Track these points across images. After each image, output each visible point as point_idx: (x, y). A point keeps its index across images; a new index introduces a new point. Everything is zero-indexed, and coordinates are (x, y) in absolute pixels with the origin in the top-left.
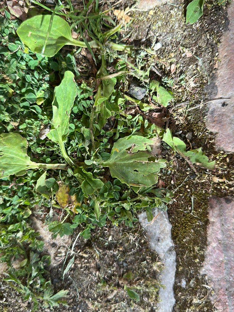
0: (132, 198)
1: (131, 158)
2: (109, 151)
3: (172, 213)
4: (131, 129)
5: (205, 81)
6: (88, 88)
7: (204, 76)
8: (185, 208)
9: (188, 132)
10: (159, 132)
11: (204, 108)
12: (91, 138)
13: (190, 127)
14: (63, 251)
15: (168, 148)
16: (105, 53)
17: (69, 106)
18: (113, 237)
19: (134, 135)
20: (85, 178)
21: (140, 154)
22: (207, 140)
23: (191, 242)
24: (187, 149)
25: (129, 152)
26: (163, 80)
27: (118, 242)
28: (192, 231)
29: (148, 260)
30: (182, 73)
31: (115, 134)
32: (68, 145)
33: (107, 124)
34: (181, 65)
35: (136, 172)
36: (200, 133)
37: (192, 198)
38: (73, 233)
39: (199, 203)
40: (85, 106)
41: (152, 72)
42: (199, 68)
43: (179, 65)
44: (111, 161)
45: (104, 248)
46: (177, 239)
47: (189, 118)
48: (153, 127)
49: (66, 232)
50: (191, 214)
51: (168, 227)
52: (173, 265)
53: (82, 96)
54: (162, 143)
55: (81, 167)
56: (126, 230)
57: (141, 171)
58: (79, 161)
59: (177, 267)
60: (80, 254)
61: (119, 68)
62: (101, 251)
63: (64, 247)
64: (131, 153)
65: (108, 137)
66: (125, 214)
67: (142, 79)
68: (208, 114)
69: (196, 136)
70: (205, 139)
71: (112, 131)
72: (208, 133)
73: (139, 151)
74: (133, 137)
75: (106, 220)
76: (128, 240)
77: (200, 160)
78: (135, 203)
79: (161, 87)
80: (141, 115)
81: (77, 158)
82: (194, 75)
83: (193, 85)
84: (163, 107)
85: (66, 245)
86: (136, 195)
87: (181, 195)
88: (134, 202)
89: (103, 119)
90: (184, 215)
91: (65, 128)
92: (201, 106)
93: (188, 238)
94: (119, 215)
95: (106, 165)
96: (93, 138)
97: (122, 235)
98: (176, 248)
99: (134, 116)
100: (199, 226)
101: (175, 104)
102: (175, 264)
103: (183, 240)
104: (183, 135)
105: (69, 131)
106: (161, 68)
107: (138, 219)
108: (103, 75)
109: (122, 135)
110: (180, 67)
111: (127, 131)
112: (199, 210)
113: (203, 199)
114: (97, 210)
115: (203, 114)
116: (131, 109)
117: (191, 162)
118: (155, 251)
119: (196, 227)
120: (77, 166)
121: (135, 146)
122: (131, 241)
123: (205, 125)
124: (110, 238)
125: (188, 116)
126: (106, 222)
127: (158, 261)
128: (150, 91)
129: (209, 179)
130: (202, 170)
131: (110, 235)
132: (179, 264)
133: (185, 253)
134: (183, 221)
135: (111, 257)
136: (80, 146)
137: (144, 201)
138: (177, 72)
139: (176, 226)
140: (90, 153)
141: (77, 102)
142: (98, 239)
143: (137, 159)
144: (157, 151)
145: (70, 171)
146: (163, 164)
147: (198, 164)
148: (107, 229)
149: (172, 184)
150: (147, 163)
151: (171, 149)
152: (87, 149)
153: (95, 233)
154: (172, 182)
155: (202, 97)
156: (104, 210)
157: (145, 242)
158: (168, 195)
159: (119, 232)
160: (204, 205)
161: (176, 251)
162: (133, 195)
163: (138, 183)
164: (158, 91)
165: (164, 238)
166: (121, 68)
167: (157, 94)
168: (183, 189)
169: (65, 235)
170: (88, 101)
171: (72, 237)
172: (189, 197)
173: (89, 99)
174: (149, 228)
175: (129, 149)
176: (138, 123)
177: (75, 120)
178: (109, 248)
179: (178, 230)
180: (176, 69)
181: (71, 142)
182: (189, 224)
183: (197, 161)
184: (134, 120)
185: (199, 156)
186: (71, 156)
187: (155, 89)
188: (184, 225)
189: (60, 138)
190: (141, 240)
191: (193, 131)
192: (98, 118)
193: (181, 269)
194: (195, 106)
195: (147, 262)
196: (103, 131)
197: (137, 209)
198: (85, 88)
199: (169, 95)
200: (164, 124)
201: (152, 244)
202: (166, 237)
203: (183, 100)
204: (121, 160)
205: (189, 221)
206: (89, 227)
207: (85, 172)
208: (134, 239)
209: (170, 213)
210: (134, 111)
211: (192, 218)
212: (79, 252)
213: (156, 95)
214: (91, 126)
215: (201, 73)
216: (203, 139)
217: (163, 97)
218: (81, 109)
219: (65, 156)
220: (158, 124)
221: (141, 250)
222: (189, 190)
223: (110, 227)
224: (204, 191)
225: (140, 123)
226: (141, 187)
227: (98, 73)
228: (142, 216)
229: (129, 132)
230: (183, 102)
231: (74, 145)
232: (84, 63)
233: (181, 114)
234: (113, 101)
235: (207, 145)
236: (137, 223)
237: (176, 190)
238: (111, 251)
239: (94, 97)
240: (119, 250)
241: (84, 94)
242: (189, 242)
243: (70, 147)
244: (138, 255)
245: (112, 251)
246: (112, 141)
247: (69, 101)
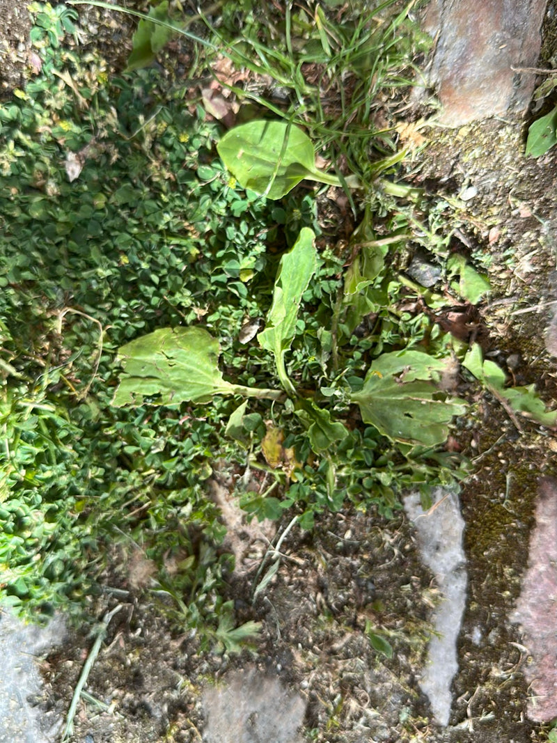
0: (396, 465)
1: (402, 392)
2: (363, 374)
3: (469, 501)
4: (406, 339)
5: (550, 263)
6: (336, 259)
7: (549, 254)
8: (492, 494)
9: (511, 353)
10: (457, 348)
11: (544, 313)
12: (332, 348)
13: (515, 345)
14: (259, 548)
15: (471, 379)
16: (373, 200)
17: (300, 289)
18: (353, 532)
19: (411, 349)
20: (315, 419)
21: (419, 385)
22: (545, 372)
23: (498, 559)
24: (508, 385)
25: (398, 380)
26: (473, 255)
27: (360, 544)
28: (503, 537)
29: (414, 584)
30: (509, 244)
31: (375, 345)
32: (289, 357)
33: (362, 326)
34: (509, 231)
35: (407, 418)
36: (534, 358)
37: (508, 477)
38: (281, 518)
39: (519, 487)
40: (327, 289)
41: (454, 240)
42: (541, 239)
43: (504, 231)
44: (363, 394)
45: (336, 553)
46: (472, 550)
47: (516, 327)
48: (448, 337)
49: (269, 514)
50: (504, 505)
51: (459, 526)
52: (459, 599)
53: (323, 272)
54: (461, 369)
55: (309, 399)
56: (378, 523)
57: (417, 417)
58: (304, 387)
59: (468, 603)
60: (291, 557)
61: (394, 228)
62: (329, 555)
63: (262, 541)
64: (401, 382)
65: (362, 350)
66: (380, 492)
67: (436, 251)
68: (551, 323)
69: (526, 363)
70: (542, 369)
71: (369, 339)
72: (548, 358)
73: (416, 380)
74: (408, 353)
75: (344, 501)
76: (380, 542)
77: (531, 407)
78: (400, 474)
79: (470, 268)
80: (426, 315)
81: (302, 382)
82: (532, 250)
83: (527, 267)
84: (470, 305)
85: (266, 539)
86: (405, 460)
87: (488, 468)
88: (399, 472)
89: (354, 316)
90: (489, 507)
91: (289, 326)
92: (539, 307)
93: (493, 550)
94: (369, 495)
95: (354, 399)
96: (336, 348)
97: (370, 531)
98: (468, 567)
99: (414, 314)
100: (516, 530)
101: (492, 299)
102: (465, 596)
103: (482, 553)
104: (502, 359)
105: (295, 331)
106: (471, 233)
107: (403, 504)
108: (366, 239)
109: (389, 348)
110: (507, 233)
111: (397, 342)
112: (519, 500)
113: (528, 480)
114: (331, 479)
115: (541, 323)
116: (409, 302)
117: (512, 409)
118: (428, 567)
119: (509, 530)
120: (300, 396)
121: (410, 369)
122: (387, 544)
123: (543, 343)
124: (348, 535)
125: (515, 323)
126: (342, 504)
127: (433, 588)
128: (449, 272)
129: (543, 444)
130: (532, 426)
131: (348, 529)
132: (471, 597)
133: (485, 577)
134: (487, 516)
135: (347, 569)
136: (311, 361)
137: (419, 472)
138: (500, 243)
139: (472, 525)
140: (329, 375)
141: (314, 282)
142: (325, 533)
143: (413, 394)
144: (450, 383)
145: (289, 405)
146: (460, 408)
147: (525, 414)
148: (344, 517)
149: (472, 448)
150: (431, 403)
151: (478, 381)
152: (325, 367)
153: (320, 521)
154: (473, 444)
155: (544, 291)
156: (342, 482)
157: (412, 550)
158: (464, 465)
159: (366, 525)
160: (528, 492)
161: (468, 572)
162: (399, 459)
163: (410, 439)
164: (462, 273)
165: (449, 544)
166: (398, 227)
167: (461, 279)
168: (492, 458)
169: (266, 519)
170: (332, 283)
171: (277, 524)
172: (503, 474)
173: (334, 278)
174: (422, 524)
175: (398, 375)
176: (419, 328)
177: (305, 314)
178: (345, 552)
179: (476, 533)
180: (500, 237)
181: (295, 353)
182: (498, 523)
183: (525, 408)
184: (412, 322)
185: (527, 401)
186: (292, 377)
187: (458, 271)
188: (488, 524)
189: (278, 345)
190: (404, 544)
191: (520, 353)
192: (347, 314)
193: (474, 606)
194: (529, 307)
195: (413, 587)
196: (354, 338)
197: (404, 486)
198: (329, 258)
199: (482, 284)
200: (468, 335)
202: (453, 543)
203: (507, 294)
204: (382, 393)
205: (498, 518)
206: (313, 510)
207: (316, 408)
208: (392, 541)
209: (464, 500)
210: (413, 306)
211: (505, 513)
212: (289, 555)
213: (458, 281)
214: (334, 327)
215: (544, 248)
216: (537, 368)
217: (471, 287)
218: (318, 296)
219: (283, 376)
220: (456, 335)
221: (403, 563)
222: (503, 461)
223: (350, 514)
224: (530, 466)
225: (423, 330)
226: (415, 446)
227: (355, 233)
228: (411, 500)
229: (401, 343)
230: (507, 297)
231: (299, 357)
232: (330, 213)
233: (501, 318)
234: (378, 286)
235: (544, 380)
236: (400, 512)
237: (479, 458)
238: (347, 558)
239: (345, 275)
240: (362, 559)
241: (328, 270)
242: (494, 558)
243: (292, 362)
244: (397, 572)
245: (349, 559)
246: (369, 357)
247: (300, 279)
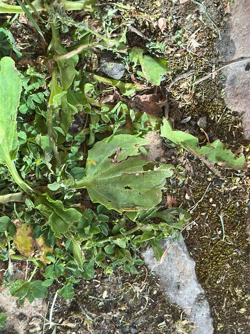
0: (127, 230)
1: (118, 170)
2: (83, 164)
3: (194, 244)
4: (112, 126)
5: (214, 35)
6: (38, 75)
7: (211, 28)
8: (212, 234)
9: (200, 116)
10: (154, 124)
11: (218, 77)
12: (52, 149)
13: (202, 109)
14: (36, 323)
15: (173, 145)
16: (54, 21)
17: (13, 107)
18: (109, 292)
19: (117, 133)
20: (53, 210)
21: (131, 161)
22: (230, 125)
23: (229, 284)
24: (202, 143)
25: (113, 161)
26: (147, 46)
27: (117, 299)
28: (228, 266)
29: (168, 320)
30: (177, 28)
31: (88, 136)
32: (20, 164)
33: (74, 123)
34: (174, 17)
35: (128, 190)
36: (219, 116)
37: (221, 217)
38: (48, 295)
39: (232, 223)
40: (38, 101)
41: (130, 35)
42: (201, 18)
43: (170, 18)
44: (88, 179)
45: (99, 311)
46: (206, 282)
47: (198, 95)
48: (145, 117)
49: (38, 295)
50: (223, 240)
51: (190, 265)
52: (207, 323)
53: (30, 87)
54: (163, 140)
55: (44, 194)
56: (128, 279)
57: (135, 188)
58: (41, 185)
59: (215, 325)
60: (64, 324)
61: (79, 38)
62: (94, 315)
63: (38, 317)
64: (116, 162)
65: (79, 144)
66: (121, 254)
67: (115, 50)
68: (227, 84)
69: (214, 121)
70: (228, 124)
71: (83, 133)
72: (230, 114)
73: (128, 157)
74: (116, 137)
75: (95, 268)
76: (133, 294)
77: (223, 157)
78: (133, 236)
79: (147, 58)
80: (123, 102)
81: (37, 181)
82: (196, 29)
83: (195, 44)
84: (155, 86)
85: (41, 315)
86: (135, 225)
87: (203, 214)
88: (132, 234)
89: (66, 116)
90: (212, 244)
91: (12, 139)
92: (214, 74)
93: (223, 278)
94: (113, 258)
95: (82, 185)
96: (56, 149)
97: (122, 288)
98: (207, 296)
99: (112, 105)
100: (237, 257)
101: (174, 77)
102: (211, 320)
103: (216, 282)
104: (193, 123)
105: (18, 143)
106: (144, 26)
107: (143, 259)
108: (57, 54)
109: (100, 137)
110: (173, 19)
111: (106, 129)
112: (235, 233)
113: (238, 215)
114: (79, 254)
115: (218, 86)
116: (107, 95)
117: (210, 162)
118: (176, 304)
119: (232, 259)
120: (39, 193)
121: (121, 150)
122: (138, 294)
123: (224, 102)
124: (105, 295)
125: (197, 91)
126: (94, 271)
127: (183, 320)
128: (131, 64)
129: (243, 183)
130: (230, 173)
131: (104, 290)
132: (217, 320)
133: (223, 301)
134: (212, 253)
135: (111, 322)
136: (38, 163)
137: (146, 231)
138: (170, 28)
139: (202, 262)
140: (55, 171)
141: (24, 98)
142: (87, 298)
143: (127, 169)
144: (155, 153)
145: (29, 204)
146: (168, 172)
147: (220, 164)
148: (99, 282)
149: (188, 200)
150: (143, 173)
151: (177, 147)
152: (50, 166)
153: (80, 289)
154: (187, 197)
155: (213, 60)
156: (88, 254)
157: (159, 294)
158: (182, 217)
159: (117, 284)
160: (241, 225)
161: (209, 301)
162: (130, 225)
163: (135, 206)
164: (142, 63)
165: (186, 282)
166: (82, 36)
167: (143, 68)
168: (205, 205)
169: (37, 299)
170: (41, 95)
171: (46, 300)
172: (217, 215)
173: (41, 90)
174: (161, 271)
175: (112, 157)
176: (121, 114)
177: (25, 125)
178: (106, 309)
179: (206, 268)
180: (167, 24)
181: (24, 159)
182: (222, 256)
183: (219, 159)
184: (113, 111)
185: (219, 152)
186: (28, 179)
187: (138, 62)
188: (214, 258)
189: (8, 157)
190: (152, 291)
191: (207, 115)
192: (60, 116)
193: (220, 326)
194: (206, 75)
195: (167, 323)
196: (69, 136)
197: (138, 245)
198: (32, 74)
199: (160, 68)
200: (162, 111)
201: (171, 295)
202: (189, 280)
203: (185, 69)
204: (103, 175)
205: (221, 251)
206: (71, 282)
207: (51, 200)
208: (141, 291)
209: (190, 245)
210: (111, 97)
211: (225, 246)
212: (62, 322)
213: (141, 70)
214: (50, 131)
215: (205, 24)
216: (224, 124)
217: (151, 72)
218: (32, 107)
219: (19, 181)
220: (151, 112)
221: (154, 306)
222: (214, 205)
223: (103, 278)
224: (238, 203)
225: (124, 115)
226: (139, 211)
227: (49, 48)
228: (148, 254)
229: (109, 130)
230: (186, 72)
231: (29, 162)
232: (26, 34)
233: (186, 90)
234: (78, 89)
235: (231, 132)
236: (142, 266)
237: (194, 208)
238: (108, 314)
239: (49, 86)
240: (120, 310)
241: (34, 85)
242: (226, 283)
243: (24, 167)
244: (151, 314)
245: (110, 313)
246: (85, 148)
247: (12, 99)
